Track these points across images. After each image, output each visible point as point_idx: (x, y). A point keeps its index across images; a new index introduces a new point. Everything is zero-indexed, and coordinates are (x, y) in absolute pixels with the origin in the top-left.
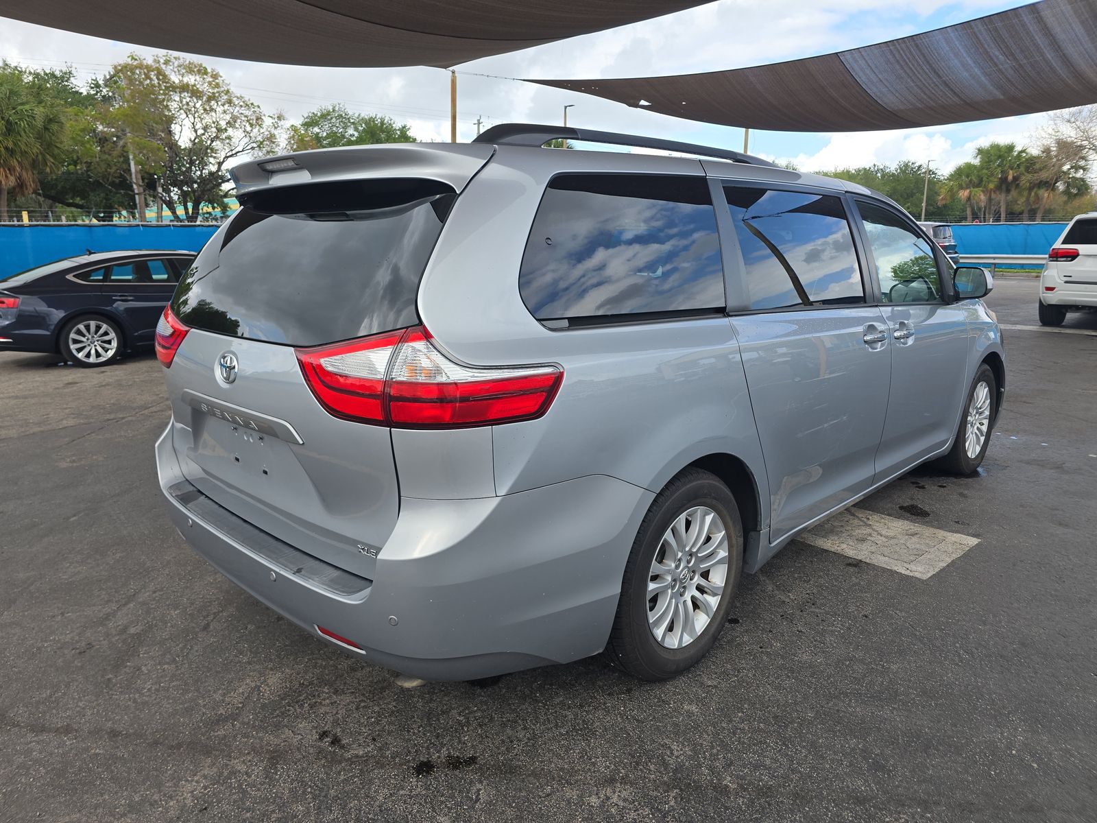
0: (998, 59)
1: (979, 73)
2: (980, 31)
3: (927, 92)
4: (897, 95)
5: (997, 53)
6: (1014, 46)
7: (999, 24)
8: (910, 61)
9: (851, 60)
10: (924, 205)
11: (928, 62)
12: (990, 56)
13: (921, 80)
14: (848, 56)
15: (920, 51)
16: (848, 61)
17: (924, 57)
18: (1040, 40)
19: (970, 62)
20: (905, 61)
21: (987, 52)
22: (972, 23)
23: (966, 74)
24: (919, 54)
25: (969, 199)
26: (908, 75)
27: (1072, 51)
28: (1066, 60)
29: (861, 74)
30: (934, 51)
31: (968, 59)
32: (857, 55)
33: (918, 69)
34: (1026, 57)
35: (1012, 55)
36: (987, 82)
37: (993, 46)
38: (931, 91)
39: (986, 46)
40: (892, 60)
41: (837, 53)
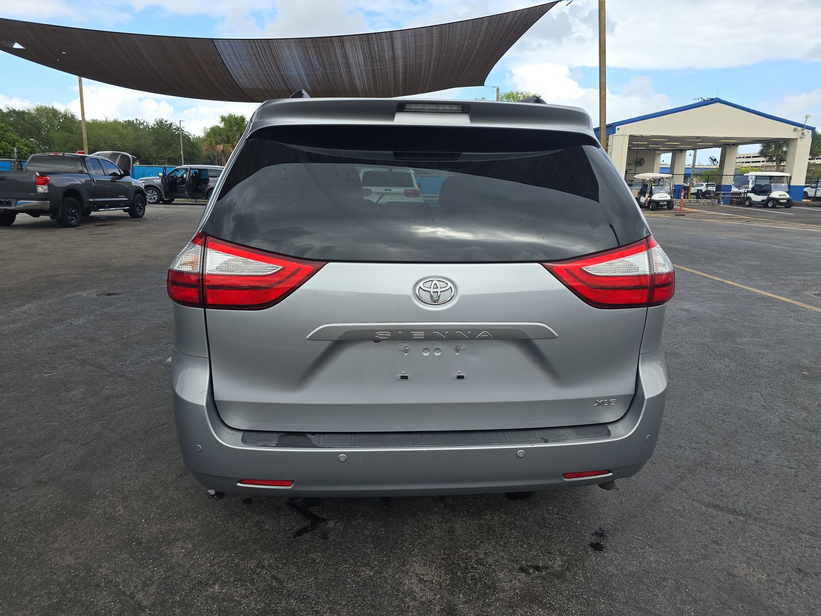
0: (316, 66)
1: (303, 73)
2: (309, 46)
3: (269, 80)
4: (249, 78)
5: (316, 62)
6: (326, 60)
7: (321, 44)
8: (263, 56)
9: (222, 47)
10: (182, 152)
11: (274, 59)
12: (312, 64)
13: (267, 71)
14: (221, 43)
15: (271, 51)
16: (221, 47)
17: (273, 55)
18: (341, 59)
19: (300, 65)
20: (259, 55)
21: (311, 61)
22: (306, 39)
23: (295, 72)
24: (270, 53)
25: (223, 151)
26: (260, 66)
27: (354, 70)
28: (350, 73)
29: (228, 58)
30: (280, 53)
31: (299, 63)
32: (227, 44)
33: (267, 63)
34: (331, 69)
35: (324, 65)
36: (305, 80)
37: (315, 57)
38: (271, 80)
39: (311, 57)
40: (251, 53)
41: (212, 39)
